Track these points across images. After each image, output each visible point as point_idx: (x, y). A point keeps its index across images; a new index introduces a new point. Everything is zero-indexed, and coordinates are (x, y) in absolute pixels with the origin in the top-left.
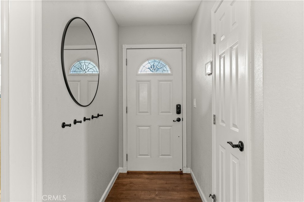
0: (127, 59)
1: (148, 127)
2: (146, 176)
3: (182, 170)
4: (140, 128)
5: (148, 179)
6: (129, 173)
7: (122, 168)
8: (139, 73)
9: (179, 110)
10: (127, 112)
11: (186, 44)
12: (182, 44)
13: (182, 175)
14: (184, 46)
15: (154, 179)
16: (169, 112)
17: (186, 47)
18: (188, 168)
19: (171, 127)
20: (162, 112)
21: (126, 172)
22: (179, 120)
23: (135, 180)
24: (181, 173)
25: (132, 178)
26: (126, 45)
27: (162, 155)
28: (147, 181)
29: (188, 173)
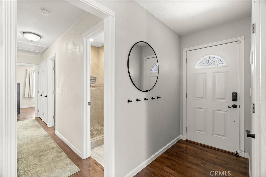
0: (186, 59)
1: (203, 110)
2: (200, 147)
3: (238, 153)
4: (197, 109)
5: (201, 149)
6: (187, 141)
7: (182, 136)
8: (196, 67)
9: (235, 97)
10: (186, 96)
11: (243, 37)
12: (239, 37)
13: (238, 158)
14: (241, 39)
15: (207, 151)
16: (224, 99)
17: (243, 39)
18: (245, 153)
19: (226, 112)
20: (217, 99)
21: (186, 140)
22: (235, 107)
23: (190, 147)
24: (237, 155)
25: (188, 145)
26: (186, 49)
27: (216, 134)
28: (199, 150)
29: (245, 157)
